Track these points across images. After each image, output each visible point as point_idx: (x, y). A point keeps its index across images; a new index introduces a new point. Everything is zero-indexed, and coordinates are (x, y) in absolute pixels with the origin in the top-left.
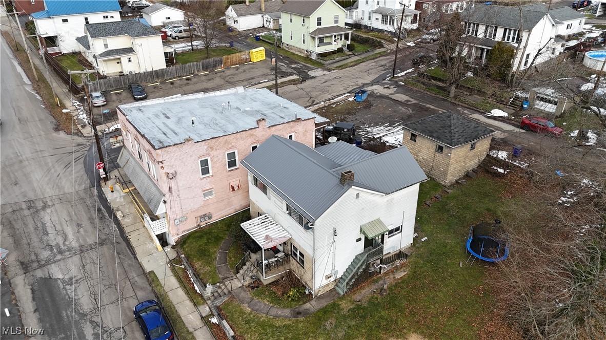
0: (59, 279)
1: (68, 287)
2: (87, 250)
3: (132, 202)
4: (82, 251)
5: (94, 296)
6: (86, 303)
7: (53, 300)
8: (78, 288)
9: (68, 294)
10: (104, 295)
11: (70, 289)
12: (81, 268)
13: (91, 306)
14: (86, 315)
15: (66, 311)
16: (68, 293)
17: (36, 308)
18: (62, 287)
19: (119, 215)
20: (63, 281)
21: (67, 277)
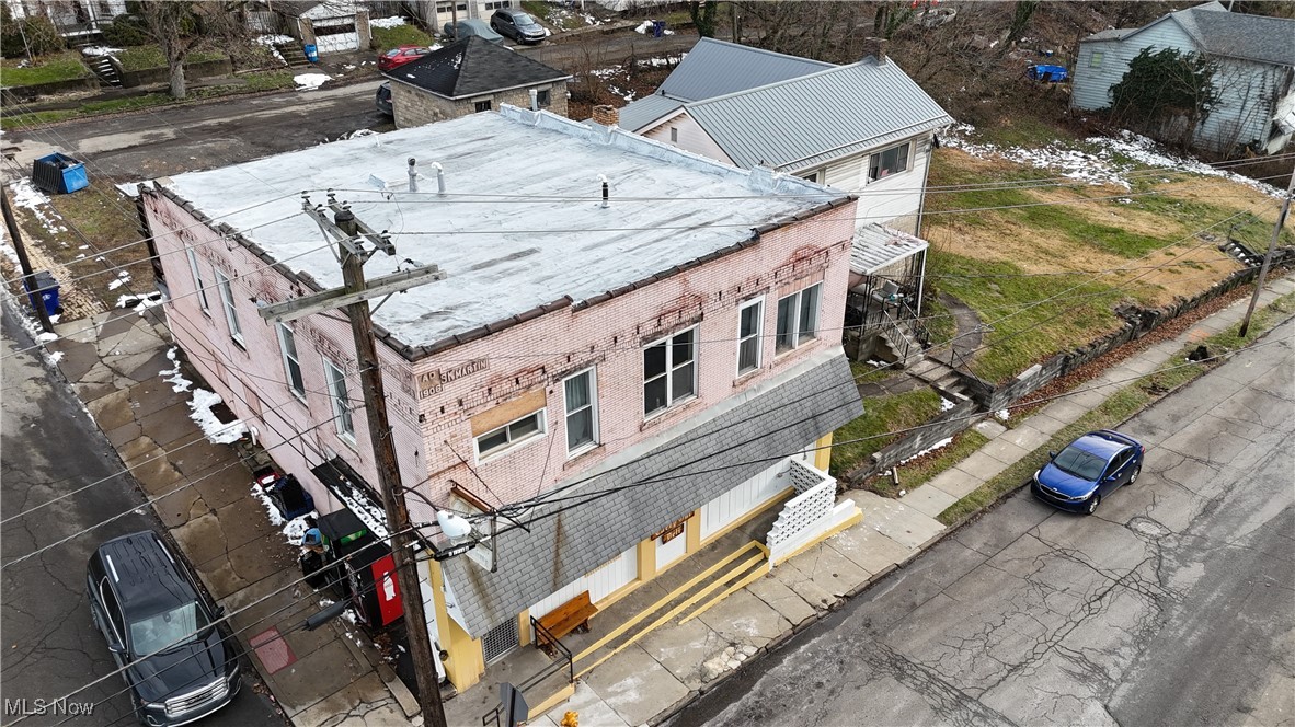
0: (1106, 707)
1: (1115, 674)
2: (947, 688)
3: (640, 646)
4: (962, 699)
5: (1094, 602)
6: (1128, 611)
7: (1179, 684)
8: (1098, 648)
9: (1135, 662)
10: (1072, 586)
11: (1117, 664)
12: (1027, 672)
13: (1125, 598)
14: (1156, 597)
15: (1182, 640)
16: (1129, 662)
17: (1237, 715)
18: (1124, 689)
19: (724, 664)
20: (1105, 693)
21: (1085, 691)
